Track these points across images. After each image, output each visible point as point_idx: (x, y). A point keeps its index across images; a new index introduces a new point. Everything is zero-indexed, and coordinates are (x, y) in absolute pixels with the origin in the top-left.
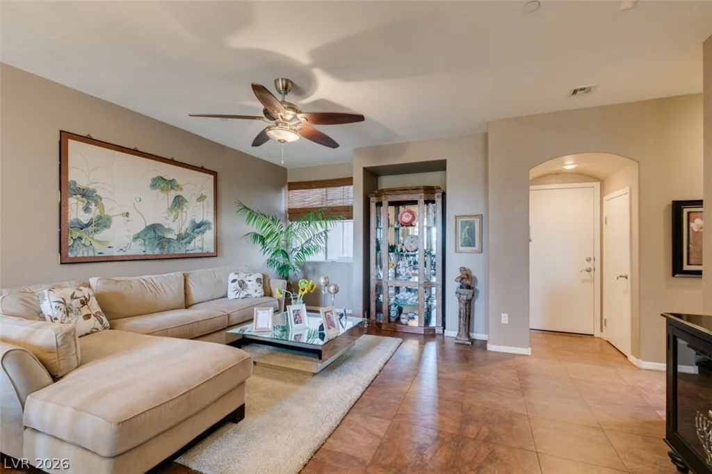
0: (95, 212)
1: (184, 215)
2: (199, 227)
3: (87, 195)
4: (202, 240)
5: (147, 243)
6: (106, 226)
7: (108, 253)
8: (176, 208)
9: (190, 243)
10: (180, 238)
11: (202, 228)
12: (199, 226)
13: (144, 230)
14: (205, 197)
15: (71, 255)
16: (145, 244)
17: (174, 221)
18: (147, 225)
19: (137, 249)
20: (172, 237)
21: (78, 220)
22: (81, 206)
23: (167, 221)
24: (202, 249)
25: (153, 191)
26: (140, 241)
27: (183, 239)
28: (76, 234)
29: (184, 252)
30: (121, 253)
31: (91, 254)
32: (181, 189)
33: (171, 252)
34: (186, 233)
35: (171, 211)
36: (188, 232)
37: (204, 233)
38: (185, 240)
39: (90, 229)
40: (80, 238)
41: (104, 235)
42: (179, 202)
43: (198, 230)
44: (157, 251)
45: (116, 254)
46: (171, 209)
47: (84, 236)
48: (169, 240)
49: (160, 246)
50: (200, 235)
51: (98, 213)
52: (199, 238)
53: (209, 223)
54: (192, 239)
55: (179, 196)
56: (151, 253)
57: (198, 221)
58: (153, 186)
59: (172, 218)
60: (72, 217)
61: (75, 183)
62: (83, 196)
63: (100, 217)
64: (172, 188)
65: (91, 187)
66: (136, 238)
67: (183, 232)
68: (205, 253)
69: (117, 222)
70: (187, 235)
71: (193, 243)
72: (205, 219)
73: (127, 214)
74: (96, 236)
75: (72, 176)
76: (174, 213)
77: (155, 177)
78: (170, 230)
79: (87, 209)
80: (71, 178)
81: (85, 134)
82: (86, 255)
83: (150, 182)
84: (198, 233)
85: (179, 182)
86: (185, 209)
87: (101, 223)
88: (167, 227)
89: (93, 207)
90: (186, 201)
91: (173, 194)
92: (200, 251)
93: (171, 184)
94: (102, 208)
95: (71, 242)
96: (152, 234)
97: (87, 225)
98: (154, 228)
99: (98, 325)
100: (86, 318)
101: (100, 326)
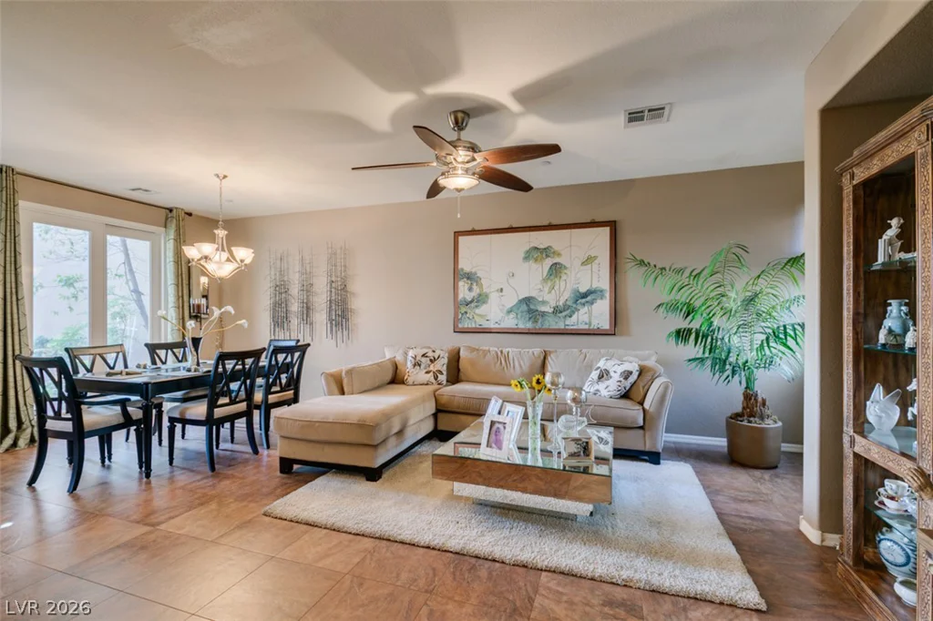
0: (476, 290)
1: (563, 284)
2: (585, 297)
3: (470, 277)
4: (590, 313)
5: (519, 316)
6: (484, 302)
7: (486, 325)
8: (552, 277)
9: (570, 317)
10: (557, 311)
11: (589, 298)
12: (585, 295)
13: (517, 304)
14: (596, 257)
15: (460, 326)
16: (517, 318)
17: (550, 292)
18: (520, 298)
19: (510, 322)
20: (546, 310)
21: (465, 298)
22: (467, 287)
23: (542, 293)
24: (590, 325)
25: (526, 265)
26: (512, 315)
27: (561, 312)
28: (463, 310)
29: (563, 327)
30: (497, 326)
31: (474, 326)
32: (559, 255)
33: (546, 326)
34: (565, 305)
35: (546, 283)
36: (568, 303)
37: (592, 304)
38: (564, 314)
39: (473, 305)
40: (466, 313)
41: (482, 310)
42: (556, 270)
43: (584, 300)
44: (529, 325)
45: (492, 326)
46: (545, 280)
47: (469, 311)
48: (543, 314)
49: (532, 319)
50: (586, 308)
51: (478, 291)
52: (584, 310)
53: (601, 291)
54: (574, 312)
55: (556, 264)
56: (523, 327)
57: (583, 290)
58: (526, 258)
59: (546, 289)
60: (461, 296)
61: (462, 269)
62: (468, 278)
63: (480, 295)
64: (547, 256)
65: (473, 271)
66: (509, 312)
67: (561, 303)
68: (593, 330)
69: (494, 297)
70: (566, 307)
71: (575, 317)
72: (594, 286)
73: (502, 290)
74: (477, 311)
75: (461, 266)
76: (549, 284)
77: (528, 248)
78: (544, 303)
79: (470, 289)
80: (460, 267)
81: (470, 229)
82: (470, 326)
83: (523, 255)
84: (584, 304)
85: (556, 247)
86: (564, 277)
87: (481, 299)
88: (540, 299)
89: (475, 287)
90: (566, 268)
91: (548, 262)
92: (587, 327)
93: (546, 252)
94: (480, 286)
95: (460, 316)
96: (524, 307)
97: (471, 302)
98: (527, 301)
99: (432, 380)
100: (427, 372)
101: (434, 381)
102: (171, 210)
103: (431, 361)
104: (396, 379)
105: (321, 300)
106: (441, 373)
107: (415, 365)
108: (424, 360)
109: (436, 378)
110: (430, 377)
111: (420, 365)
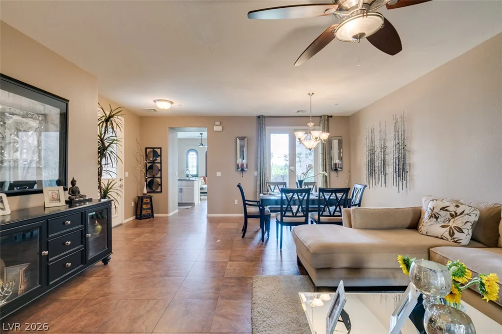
99: (447, 235)
100: (443, 227)
101: (449, 237)
102: (321, 117)
103: (452, 215)
104: (414, 225)
105: (391, 158)
106: (460, 230)
107: (431, 217)
108: (443, 213)
109: (452, 234)
110: (445, 232)
111: (437, 218)
